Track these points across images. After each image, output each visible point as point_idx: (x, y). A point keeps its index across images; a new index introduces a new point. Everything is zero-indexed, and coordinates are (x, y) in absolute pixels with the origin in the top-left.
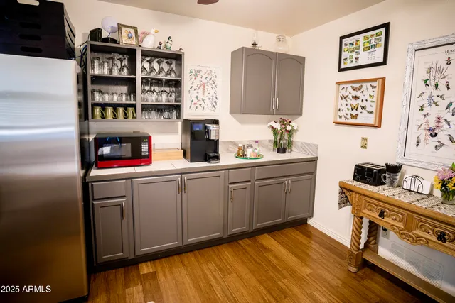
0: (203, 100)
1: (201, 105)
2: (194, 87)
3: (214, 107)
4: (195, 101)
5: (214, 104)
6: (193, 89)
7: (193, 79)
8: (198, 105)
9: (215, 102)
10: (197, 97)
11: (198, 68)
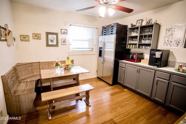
0: (171, 42)
1: (169, 44)
2: (167, 36)
3: (178, 44)
4: (167, 42)
5: (178, 43)
6: (166, 37)
7: (167, 33)
8: (168, 44)
9: (179, 42)
10: (168, 40)
11: (171, 27)
